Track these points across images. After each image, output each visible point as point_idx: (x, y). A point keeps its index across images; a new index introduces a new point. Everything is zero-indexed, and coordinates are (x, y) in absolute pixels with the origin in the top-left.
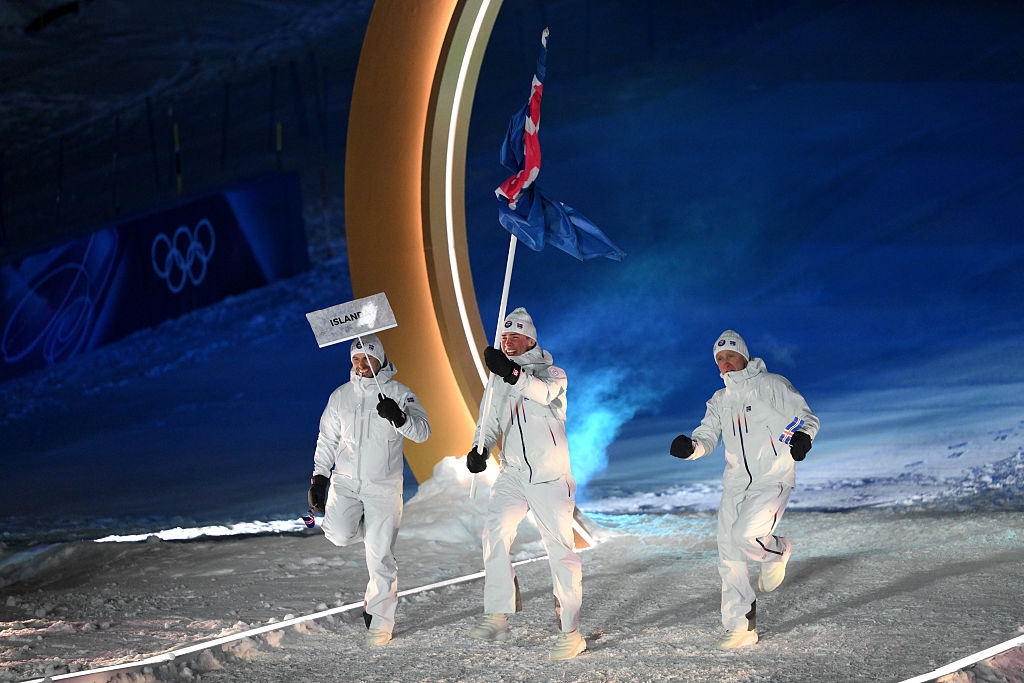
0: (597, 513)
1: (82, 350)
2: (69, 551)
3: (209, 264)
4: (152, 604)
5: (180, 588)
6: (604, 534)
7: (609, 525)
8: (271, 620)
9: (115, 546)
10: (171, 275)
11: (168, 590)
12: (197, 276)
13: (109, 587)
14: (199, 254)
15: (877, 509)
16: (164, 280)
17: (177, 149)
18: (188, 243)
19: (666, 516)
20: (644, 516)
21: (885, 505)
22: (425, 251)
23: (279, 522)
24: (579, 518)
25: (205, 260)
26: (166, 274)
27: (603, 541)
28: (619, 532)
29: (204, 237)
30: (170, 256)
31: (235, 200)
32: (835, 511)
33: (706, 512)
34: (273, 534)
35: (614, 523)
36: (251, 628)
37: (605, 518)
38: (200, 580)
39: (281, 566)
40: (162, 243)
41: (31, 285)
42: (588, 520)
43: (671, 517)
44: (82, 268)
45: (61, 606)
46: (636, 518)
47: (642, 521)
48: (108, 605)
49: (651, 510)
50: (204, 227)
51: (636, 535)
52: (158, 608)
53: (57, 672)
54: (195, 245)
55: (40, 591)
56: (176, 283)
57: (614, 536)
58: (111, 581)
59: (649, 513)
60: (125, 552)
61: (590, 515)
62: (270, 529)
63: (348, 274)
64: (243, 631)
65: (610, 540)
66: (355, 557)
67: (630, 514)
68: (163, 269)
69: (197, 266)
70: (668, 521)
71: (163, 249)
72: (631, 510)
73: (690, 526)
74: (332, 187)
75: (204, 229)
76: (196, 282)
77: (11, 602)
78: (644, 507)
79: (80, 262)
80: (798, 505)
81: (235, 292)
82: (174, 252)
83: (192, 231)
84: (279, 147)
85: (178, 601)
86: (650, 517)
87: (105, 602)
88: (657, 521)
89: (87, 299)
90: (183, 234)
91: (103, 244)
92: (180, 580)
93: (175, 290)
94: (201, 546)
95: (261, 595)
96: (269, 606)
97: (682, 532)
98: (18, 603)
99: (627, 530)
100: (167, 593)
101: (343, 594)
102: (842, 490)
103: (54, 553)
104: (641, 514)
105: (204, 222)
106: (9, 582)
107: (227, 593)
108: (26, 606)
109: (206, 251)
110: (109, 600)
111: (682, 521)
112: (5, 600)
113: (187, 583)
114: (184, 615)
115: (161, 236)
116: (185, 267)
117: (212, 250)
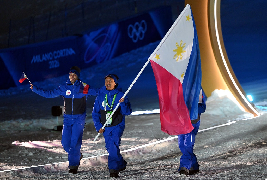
1: (108, 59)
3: (146, 34)
4: (129, 134)
5: (137, 129)
7: (263, 110)
8: (164, 138)
11: (134, 129)
12: (141, 37)
18: (139, 27)
22: (209, 29)
24: (255, 108)
25: (143, 32)
26: (132, 37)
27: (262, 114)
29: (143, 25)
30: (133, 32)
31: (152, 15)
35: (265, 109)
36: (158, 140)
37: (262, 108)
38: (144, 126)
41: (93, 40)
42: (257, 108)
44: (107, 35)
50: (143, 23)
52: (131, 135)
53: (102, 154)
54: (141, 28)
56: (135, 39)
57: (265, 113)
64: (156, 141)
69: (141, 34)
71: (131, 29)
75: (143, 24)
76: (141, 39)
79: (107, 33)
82: (134, 30)
83: (140, 24)
85: (137, 133)
89: (109, 45)
90: (137, 25)
91: (113, 28)
92: (137, 127)
93: (135, 41)
94: (144, 117)
96: (163, 134)
98: (90, 134)
100: (133, 130)
105: (143, 21)
107: (151, 130)
108: (92, 134)
109: (144, 29)
112: (86, 133)
113: (140, 127)
114: (138, 137)
115: (131, 26)
116: (138, 34)
117: (146, 29)
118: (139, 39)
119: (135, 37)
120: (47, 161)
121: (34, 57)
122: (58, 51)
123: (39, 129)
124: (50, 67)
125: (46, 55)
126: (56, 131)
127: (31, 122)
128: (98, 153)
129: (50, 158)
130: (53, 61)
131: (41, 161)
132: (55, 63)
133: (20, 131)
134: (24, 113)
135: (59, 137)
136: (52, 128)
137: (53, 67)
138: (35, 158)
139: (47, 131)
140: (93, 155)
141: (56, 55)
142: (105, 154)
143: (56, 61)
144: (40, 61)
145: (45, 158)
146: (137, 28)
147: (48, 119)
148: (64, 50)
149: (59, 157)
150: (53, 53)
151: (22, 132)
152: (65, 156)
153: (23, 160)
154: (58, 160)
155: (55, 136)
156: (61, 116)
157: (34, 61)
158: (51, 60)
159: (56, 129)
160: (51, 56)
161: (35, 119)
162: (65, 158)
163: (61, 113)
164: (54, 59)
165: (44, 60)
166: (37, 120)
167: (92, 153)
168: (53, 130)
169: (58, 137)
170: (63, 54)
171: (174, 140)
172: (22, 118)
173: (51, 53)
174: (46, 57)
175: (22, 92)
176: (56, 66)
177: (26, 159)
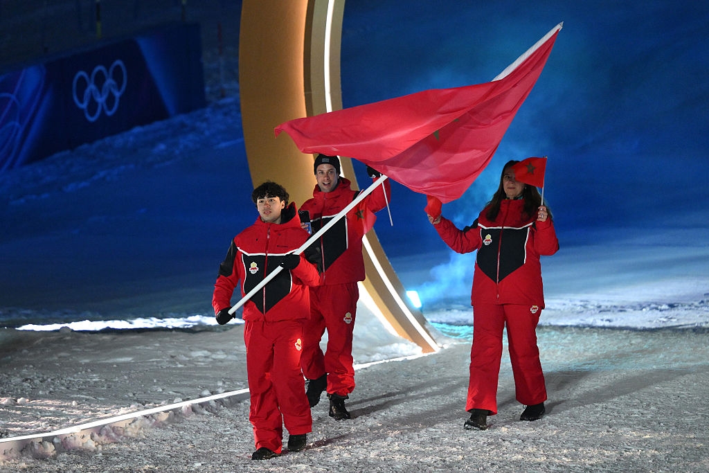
0: (441, 323)
1: (11, 167)
3: (121, 98)
4: (63, 385)
5: (86, 371)
6: (447, 341)
7: (451, 334)
8: (163, 403)
10: (89, 106)
11: (76, 373)
12: (110, 108)
13: (27, 368)
14: (113, 90)
15: (680, 329)
16: (82, 111)
18: (104, 80)
21: (687, 327)
22: (305, 95)
23: (172, 319)
24: (427, 327)
25: (117, 94)
26: (84, 106)
27: (446, 347)
28: (460, 341)
29: (117, 75)
30: (87, 91)
31: (145, 45)
32: (645, 330)
34: (166, 329)
35: (456, 332)
36: (145, 408)
37: (448, 327)
38: (105, 366)
39: (172, 357)
40: (82, 78)
42: (435, 330)
44: (13, 97)
48: (26, 384)
50: (118, 67)
52: (68, 388)
54: (109, 82)
56: (92, 113)
57: (455, 343)
58: (28, 363)
60: (42, 339)
61: (436, 325)
62: (164, 325)
63: (239, 111)
64: (139, 410)
65: (452, 347)
66: (235, 352)
68: (81, 101)
69: (110, 100)
71: (83, 84)
74: (229, 37)
75: (118, 69)
76: (109, 113)
79: (12, 93)
80: (612, 324)
81: (142, 124)
82: (92, 87)
83: (108, 70)
85: (85, 383)
87: (23, 381)
89: (17, 124)
90: (100, 72)
91: (32, 78)
92: (87, 365)
93: (92, 119)
94: (106, 337)
95: (155, 381)
96: (161, 390)
100: (75, 375)
101: (224, 383)
102: (650, 312)
105: (119, 62)
107: (126, 377)
109: (119, 87)
110: (27, 380)
113: (93, 368)
114: (89, 394)
115: (81, 73)
116: (101, 100)
117: (124, 87)
118: (103, 113)
119: (93, 106)
146: (99, 81)
171: (191, 410)
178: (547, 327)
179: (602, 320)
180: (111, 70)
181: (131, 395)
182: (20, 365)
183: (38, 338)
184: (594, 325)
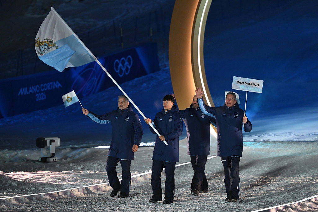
2: (88, 150)
3: (131, 68)
8: (146, 171)
9: (102, 149)
10: (120, 72)
12: (127, 72)
13: (99, 161)
16: (117, 73)
17: (122, 35)
18: (125, 62)
19: (261, 143)
20: (254, 142)
22: (192, 65)
23: (149, 143)
25: (129, 67)
26: (118, 71)
28: (247, 147)
29: (129, 61)
30: (119, 66)
31: (138, 51)
33: (273, 142)
34: (147, 146)
35: (246, 144)
36: (140, 173)
39: (149, 156)
40: (117, 62)
41: (79, 74)
43: (262, 143)
44: (94, 69)
45: (86, 166)
46: (252, 143)
47: (254, 144)
48: (99, 166)
49: (257, 141)
50: (129, 58)
51: (252, 148)
53: (84, 185)
54: (126, 63)
55: (80, 162)
56: (121, 74)
57: (245, 148)
58: (100, 159)
59: (256, 142)
60: (104, 151)
62: (146, 145)
63: (170, 72)
64: (137, 174)
67: (250, 142)
68: (117, 70)
69: (127, 69)
70: (261, 144)
71: (117, 64)
72: (251, 141)
73: (267, 146)
74: (165, 46)
76: (127, 74)
77: (71, 165)
78: (255, 140)
79: (93, 68)
80: (299, 140)
81: (138, 77)
82: (120, 65)
83: (126, 59)
84: (151, 35)
86: (256, 143)
87: (98, 165)
88: (258, 144)
89: (95, 78)
90: (123, 60)
93: (121, 76)
95: (143, 164)
96: (145, 167)
97: (265, 147)
98: (73, 165)
99: (249, 146)
102: (312, 136)
103: (84, 151)
104: (253, 142)
105: (129, 56)
106: (71, 159)
107: (133, 163)
108: (75, 166)
109: (130, 64)
110: (99, 165)
111: (266, 144)
112: (70, 165)
115: (117, 60)
116: (124, 69)
117: (131, 65)
118: (125, 74)
119: (121, 71)
120: (30, 192)
121: (21, 89)
122: (45, 84)
123: (24, 160)
124: (37, 100)
125: (33, 88)
126: (40, 162)
127: (16, 153)
128: (80, 185)
129: (33, 189)
130: (40, 94)
131: (23, 191)
132: (42, 96)
133: (5, 162)
134: (10, 144)
135: (43, 168)
136: (37, 159)
137: (40, 99)
138: (18, 188)
139: (32, 162)
140: (75, 187)
141: (43, 87)
142: (87, 185)
143: (42, 94)
144: (27, 93)
145: (28, 189)
146: (123, 63)
147: (33, 150)
148: (51, 83)
149: (42, 188)
150: (40, 86)
151: (6, 162)
152: (47, 187)
153: (6, 190)
154: (41, 191)
155: (39, 167)
156: (45, 147)
157: (21, 93)
158: (38, 93)
159: (40, 160)
160: (38, 88)
161: (20, 150)
162: (47, 189)
163: (46, 146)
164: (40, 92)
165: (31, 92)
166: (21, 151)
167: (74, 185)
168: (38, 161)
169: (41, 168)
170: (50, 87)
172: (8, 149)
173: (37, 86)
174: (33, 90)
175: (8, 123)
176: (42, 99)
177: (9, 189)
178: (277, 142)
179: (296, 139)
180: (127, 59)
181: (135, 169)
182: (97, 160)
183: (103, 151)
184: (293, 140)
